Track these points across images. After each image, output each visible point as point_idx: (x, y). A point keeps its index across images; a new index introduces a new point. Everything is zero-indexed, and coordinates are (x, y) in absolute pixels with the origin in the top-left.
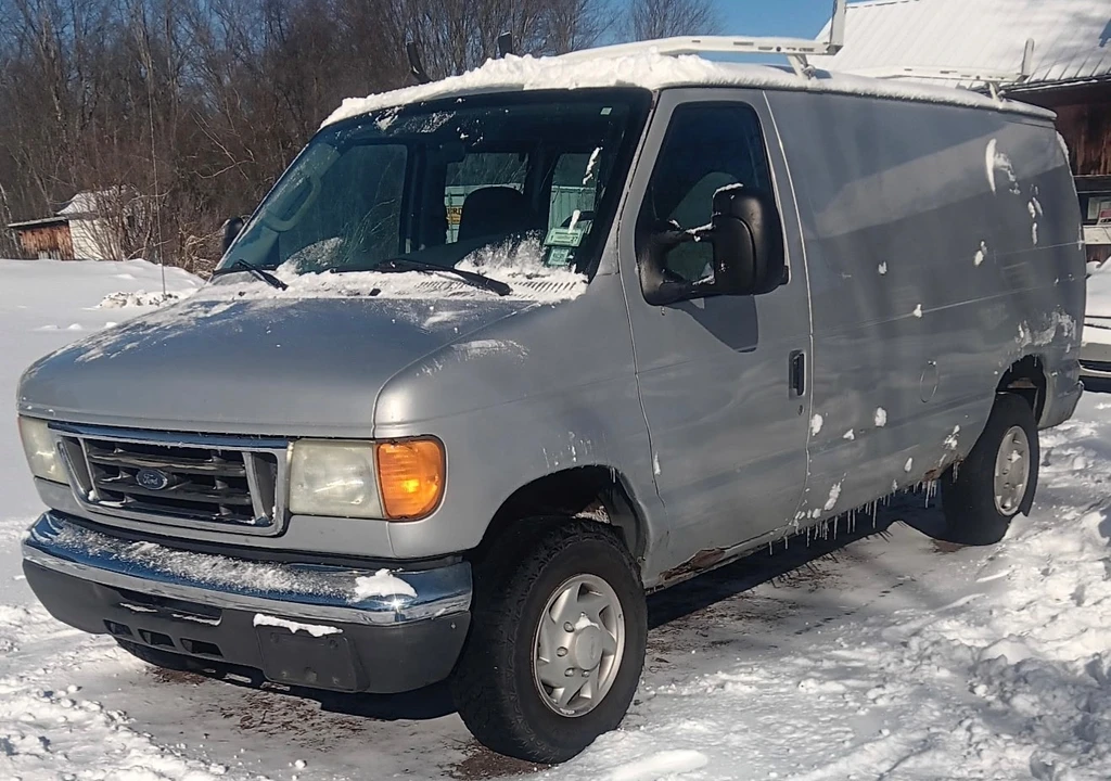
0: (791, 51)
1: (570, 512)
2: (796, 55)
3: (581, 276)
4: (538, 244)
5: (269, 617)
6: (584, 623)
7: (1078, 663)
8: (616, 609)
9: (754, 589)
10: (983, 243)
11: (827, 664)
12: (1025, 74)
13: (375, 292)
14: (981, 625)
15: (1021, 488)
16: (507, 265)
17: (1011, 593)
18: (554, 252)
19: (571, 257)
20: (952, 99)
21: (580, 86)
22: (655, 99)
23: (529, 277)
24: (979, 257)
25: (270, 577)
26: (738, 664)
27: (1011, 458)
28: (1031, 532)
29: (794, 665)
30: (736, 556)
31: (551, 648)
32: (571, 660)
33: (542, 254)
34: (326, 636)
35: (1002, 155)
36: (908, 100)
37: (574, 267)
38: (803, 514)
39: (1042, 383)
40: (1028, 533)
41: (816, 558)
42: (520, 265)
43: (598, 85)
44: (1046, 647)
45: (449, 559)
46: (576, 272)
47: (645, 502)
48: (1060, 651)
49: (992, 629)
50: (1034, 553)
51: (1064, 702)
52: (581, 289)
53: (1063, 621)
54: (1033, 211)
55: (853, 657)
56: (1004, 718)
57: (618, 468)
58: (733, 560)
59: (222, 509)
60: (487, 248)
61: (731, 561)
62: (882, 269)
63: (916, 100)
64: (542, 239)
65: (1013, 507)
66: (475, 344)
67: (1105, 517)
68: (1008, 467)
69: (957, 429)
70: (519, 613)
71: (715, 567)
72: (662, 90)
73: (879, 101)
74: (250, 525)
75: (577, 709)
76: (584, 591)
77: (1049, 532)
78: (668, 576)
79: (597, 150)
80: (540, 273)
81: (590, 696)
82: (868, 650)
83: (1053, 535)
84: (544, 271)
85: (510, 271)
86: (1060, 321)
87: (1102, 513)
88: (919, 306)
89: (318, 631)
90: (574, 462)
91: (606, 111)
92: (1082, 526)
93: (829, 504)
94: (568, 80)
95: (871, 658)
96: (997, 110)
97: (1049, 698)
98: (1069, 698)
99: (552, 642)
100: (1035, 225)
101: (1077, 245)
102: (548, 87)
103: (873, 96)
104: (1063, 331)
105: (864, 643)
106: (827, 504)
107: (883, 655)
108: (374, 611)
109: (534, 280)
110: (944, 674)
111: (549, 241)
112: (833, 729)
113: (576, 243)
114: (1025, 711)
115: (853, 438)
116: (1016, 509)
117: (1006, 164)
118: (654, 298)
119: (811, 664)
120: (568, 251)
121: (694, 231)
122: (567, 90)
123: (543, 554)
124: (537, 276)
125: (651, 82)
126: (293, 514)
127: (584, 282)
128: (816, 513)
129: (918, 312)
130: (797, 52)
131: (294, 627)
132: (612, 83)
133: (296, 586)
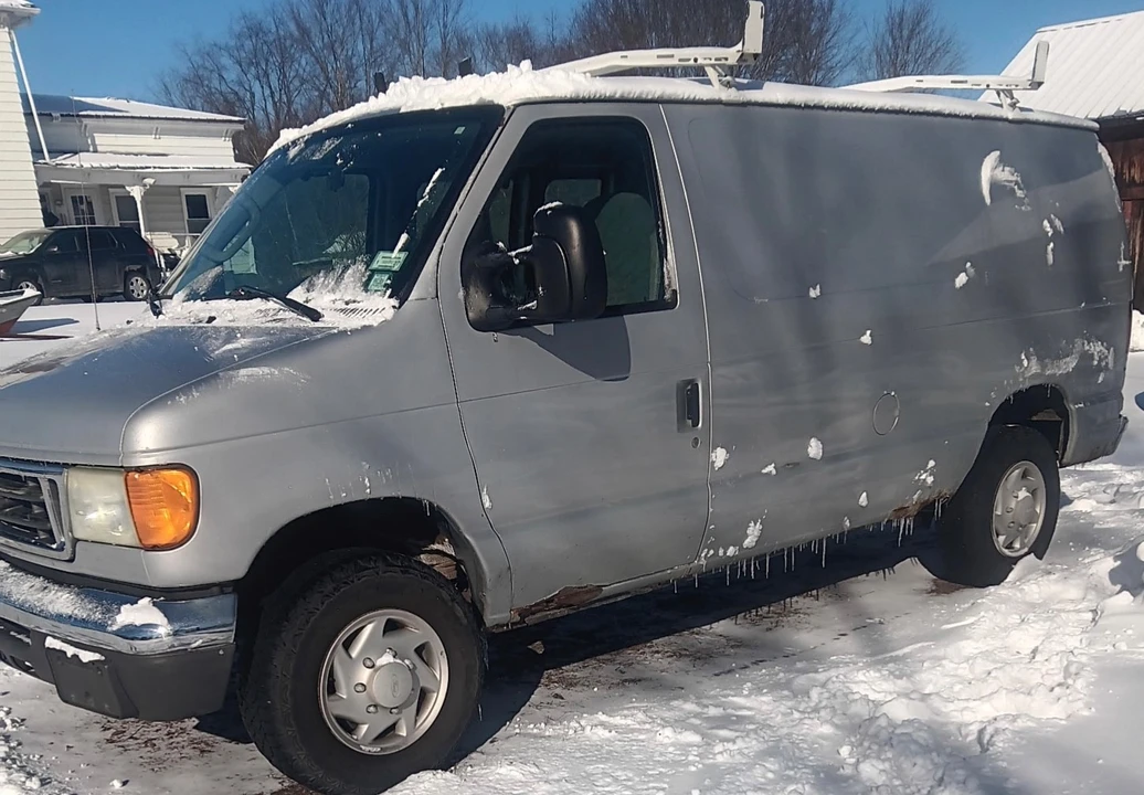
0: (708, 62)
1: (422, 543)
2: (713, 66)
3: (394, 302)
4: (363, 270)
5: (56, 641)
6: (387, 659)
7: (971, 728)
8: (437, 646)
9: (714, 625)
10: (969, 264)
11: (713, 711)
12: (1037, 79)
13: (211, 319)
14: (900, 677)
15: (1036, 528)
16: (333, 291)
17: (964, 643)
18: (376, 277)
19: (389, 282)
20: (935, 109)
21: (446, 105)
22: (506, 116)
23: (347, 303)
24: (961, 279)
25: (62, 601)
26: (631, 705)
27: (1015, 496)
28: (1034, 576)
29: (682, 709)
30: (628, 593)
31: (348, 686)
32: (371, 697)
33: (364, 280)
34: (93, 662)
35: (1007, 169)
36: (871, 110)
37: (389, 292)
38: (712, 552)
39: (1065, 414)
40: (1030, 577)
41: (798, 595)
42: (343, 290)
43: (460, 104)
44: (951, 707)
45: (215, 589)
46: (390, 297)
47: (473, 536)
48: (965, 713)
49: (912, 683)
50: (1028, 599)
51: (923, 771)
52: (389, 314)
53: (995, 678)
54: (1049, 229)
55: (748, 705)
56: (844, 785)
57: (432, 501)
58: (624, 597)
59: (41, 533)
60: (321, 274)
61: (619, 599)
62: (814, 293)
63: (881, 111)
64: (368, 264)
65: (1022, 548)
66: (243, 372)
67: (1119, 563)
68: (1013, 505)
69: (932, 463)
70: (295, 647)
71: (597, 605)
72: (516, 106)
73: (829, 112)
74: (52, 549)
75: (383, 746)
76: (392, 627)
77: (1052, 577)
78: (524, 613)
79: (440, 170)
80: (358, 299)
81: (405, 734)
82: (764, 699)
83: (1056, 581)
84: (361, 296)
85: (333, 297)
86: (1087, 348)
87: (1116, 558)
88: (868, 332)
89: (87, 656)
90: (368, 494)
91: (460, 130)
92: (1090, 572)
93: (749, 542)
94: (436, 100)
95: (765, 707)
96: (1006, 120)
97: (906, 765)
98: (930, 767)
99: (348, 678)
100: (1052, 245)
101: (1118, 266)
102: (419, 108)
103: (816, 107)
104: (1093, 359)
105: (765, 691)
106: (746, 542)
107: (777, 704)
108: (137, 639)
109: (351, 306)
110: (827, 729)
111: (375, 266)
112: (651, 785)
113: (396, 268)
114: (870, 779)
115: (774, 472)
116: (1026, 550)
117: (1014, 178)
118: (481, 325)
119: (698, 709)
120: (387, 276)
121: (513, 253)
122: (433, 110)
123: (330, 587)
124: (354, 302)
125: (506, 99)
126: (78, 540)
127: (394, 307)
128: (731, 551)
129: (866, 339)
130: (713, 62)
131: (70, 651)
132: (473, 101)
133: (76, 612)
